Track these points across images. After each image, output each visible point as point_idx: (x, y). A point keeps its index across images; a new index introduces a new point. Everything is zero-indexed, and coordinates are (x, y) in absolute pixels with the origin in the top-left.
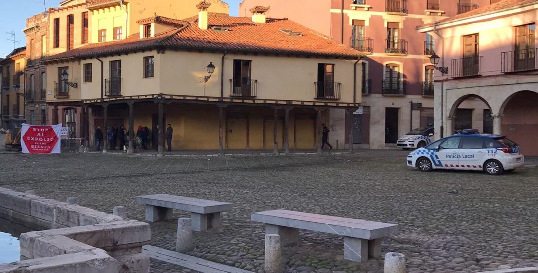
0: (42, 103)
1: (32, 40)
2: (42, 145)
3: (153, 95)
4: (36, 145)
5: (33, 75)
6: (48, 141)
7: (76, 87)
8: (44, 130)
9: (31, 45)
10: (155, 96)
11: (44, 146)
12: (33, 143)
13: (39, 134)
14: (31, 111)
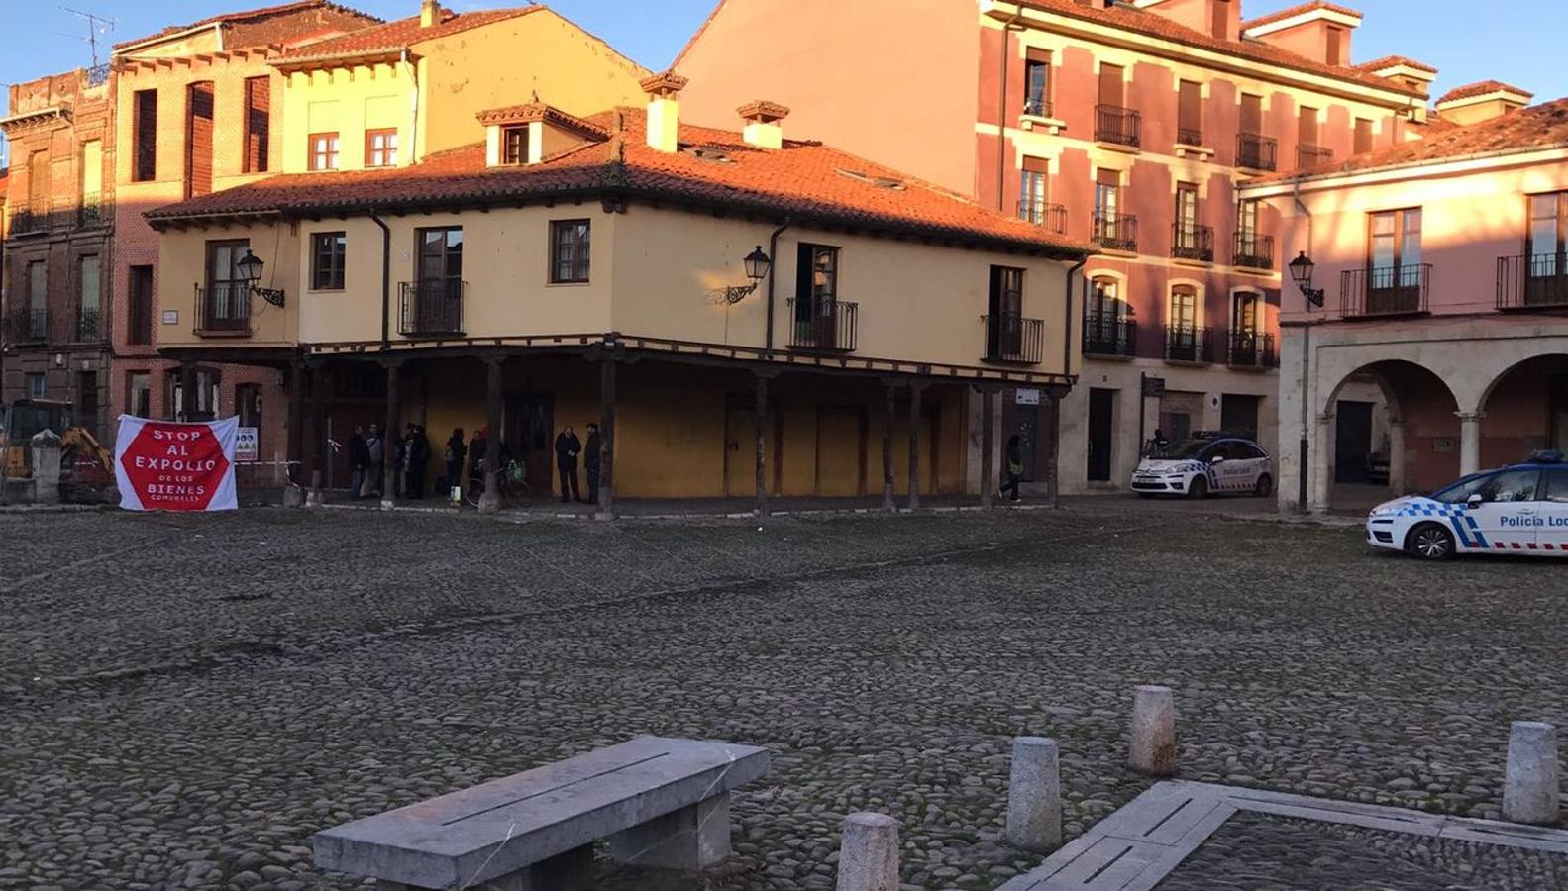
0: (81, 351)
1: (35, 152)
2: (182, 484)
3: (584, 337)
4: (165, 483)
5: (42, 261)
6: (199, 469)
7: (282, 305)
8: (186, 436)
9: (31, 168)
10: (591, 341)
11: (186, 485)
12: (154, 476)
13: (172, 450)
14: (27, 373)
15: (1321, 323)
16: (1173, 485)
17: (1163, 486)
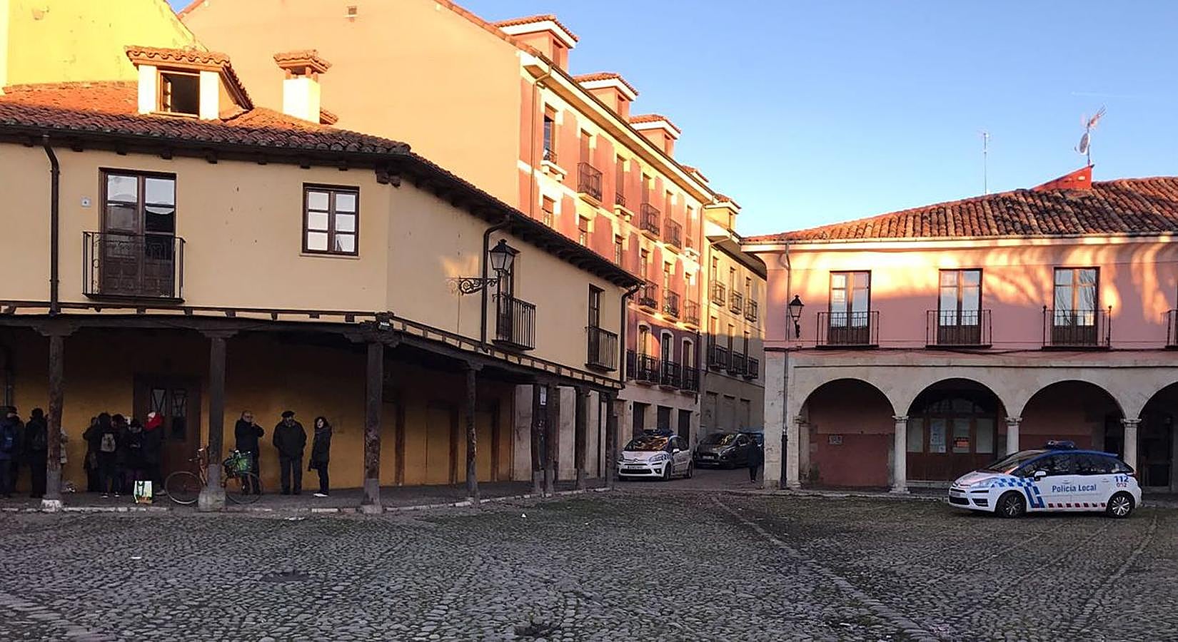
3: (350, 315)
10: (358, 320)
15: (798, 349)
16: (655, 470)
17: (649, 471)
